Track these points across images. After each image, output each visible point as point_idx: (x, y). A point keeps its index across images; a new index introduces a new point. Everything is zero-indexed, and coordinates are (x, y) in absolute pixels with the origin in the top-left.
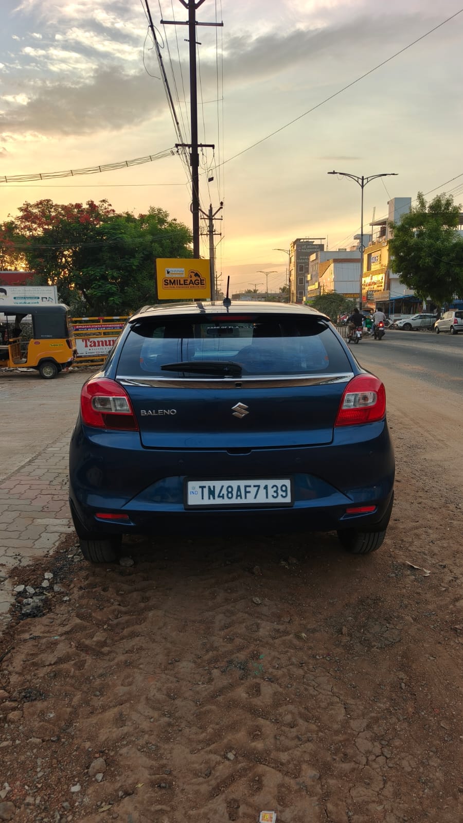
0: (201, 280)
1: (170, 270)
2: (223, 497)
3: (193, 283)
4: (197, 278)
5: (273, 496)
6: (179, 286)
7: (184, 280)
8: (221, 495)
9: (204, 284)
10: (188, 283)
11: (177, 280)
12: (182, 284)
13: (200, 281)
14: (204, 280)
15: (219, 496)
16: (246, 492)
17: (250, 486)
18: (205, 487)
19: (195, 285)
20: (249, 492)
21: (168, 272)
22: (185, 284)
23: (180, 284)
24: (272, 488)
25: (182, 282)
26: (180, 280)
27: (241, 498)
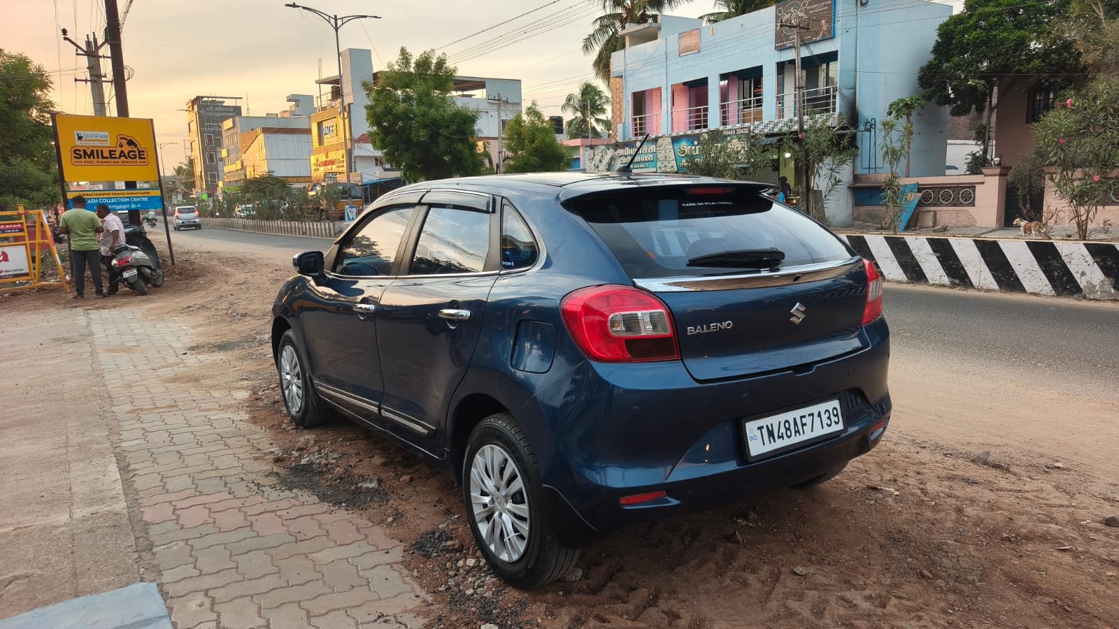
0: (139, 152)
1: (82, 133)
2: (782, 437)
3: (125, 156)
4: (132, 148)
5: (827, 424)
6: (100, 160)
7: (110, 151)
8: (780, 435)
9: (144, 158)
10: (117, 156)
11: (97, 151)
12: (107, 158)
13: (137, 153)
14: (144, 152)
15: (779, 437)
16: (804, 425)
17: (804, 416)
18: (763, 427)
19: (129, 160)
20: (805, 424)
21: (80, 138)
22: (111, 158)
23: (103, 157)
24: (825, 413)
25: (106, 154)
26: (102, 151)
27: (800, 434)
